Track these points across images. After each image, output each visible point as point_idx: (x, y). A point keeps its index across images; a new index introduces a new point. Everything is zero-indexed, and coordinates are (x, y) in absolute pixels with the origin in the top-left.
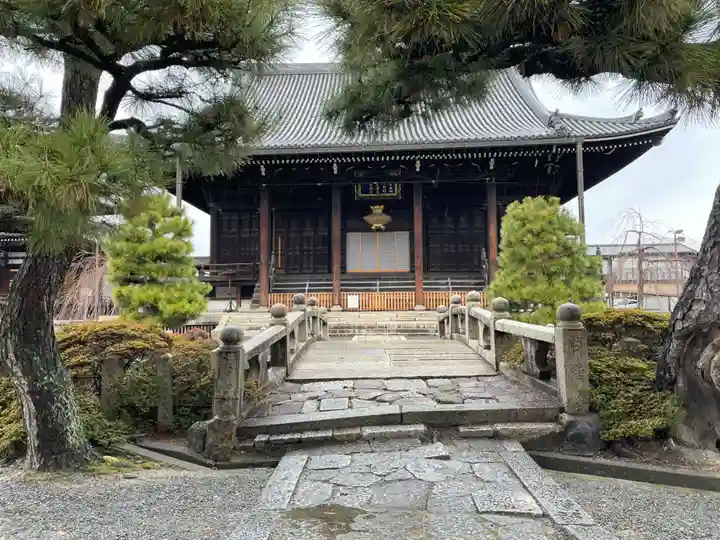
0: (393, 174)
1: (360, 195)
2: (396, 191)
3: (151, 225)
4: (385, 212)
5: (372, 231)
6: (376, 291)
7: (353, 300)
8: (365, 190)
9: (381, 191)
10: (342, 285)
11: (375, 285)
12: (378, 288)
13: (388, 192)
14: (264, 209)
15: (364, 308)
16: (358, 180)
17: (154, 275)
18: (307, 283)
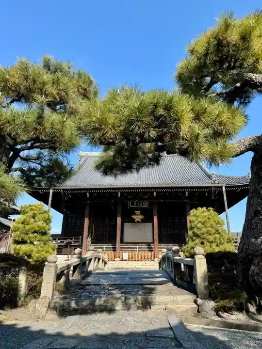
0: (145, 197)
1: (131, 206)
2: (146, 205)
3: (34, 217)
4: (141, 214)
5: (135, 222)
6: (136, 251)
7: (125, 255)
8: (133, 204)
9: (140, 205)
10: (121, 248)
11: (136, 248)
12: (138, 249)
13: (143, 205)
14: (87, 212)
15: (131, 259)
16: (129, 199)
17: (32, 240)
18: (105, 247)
